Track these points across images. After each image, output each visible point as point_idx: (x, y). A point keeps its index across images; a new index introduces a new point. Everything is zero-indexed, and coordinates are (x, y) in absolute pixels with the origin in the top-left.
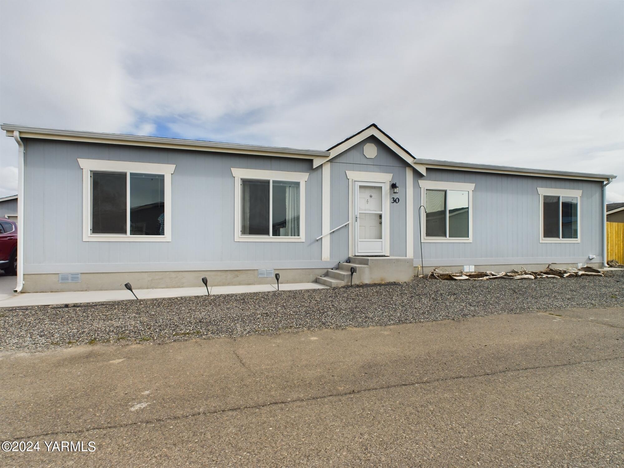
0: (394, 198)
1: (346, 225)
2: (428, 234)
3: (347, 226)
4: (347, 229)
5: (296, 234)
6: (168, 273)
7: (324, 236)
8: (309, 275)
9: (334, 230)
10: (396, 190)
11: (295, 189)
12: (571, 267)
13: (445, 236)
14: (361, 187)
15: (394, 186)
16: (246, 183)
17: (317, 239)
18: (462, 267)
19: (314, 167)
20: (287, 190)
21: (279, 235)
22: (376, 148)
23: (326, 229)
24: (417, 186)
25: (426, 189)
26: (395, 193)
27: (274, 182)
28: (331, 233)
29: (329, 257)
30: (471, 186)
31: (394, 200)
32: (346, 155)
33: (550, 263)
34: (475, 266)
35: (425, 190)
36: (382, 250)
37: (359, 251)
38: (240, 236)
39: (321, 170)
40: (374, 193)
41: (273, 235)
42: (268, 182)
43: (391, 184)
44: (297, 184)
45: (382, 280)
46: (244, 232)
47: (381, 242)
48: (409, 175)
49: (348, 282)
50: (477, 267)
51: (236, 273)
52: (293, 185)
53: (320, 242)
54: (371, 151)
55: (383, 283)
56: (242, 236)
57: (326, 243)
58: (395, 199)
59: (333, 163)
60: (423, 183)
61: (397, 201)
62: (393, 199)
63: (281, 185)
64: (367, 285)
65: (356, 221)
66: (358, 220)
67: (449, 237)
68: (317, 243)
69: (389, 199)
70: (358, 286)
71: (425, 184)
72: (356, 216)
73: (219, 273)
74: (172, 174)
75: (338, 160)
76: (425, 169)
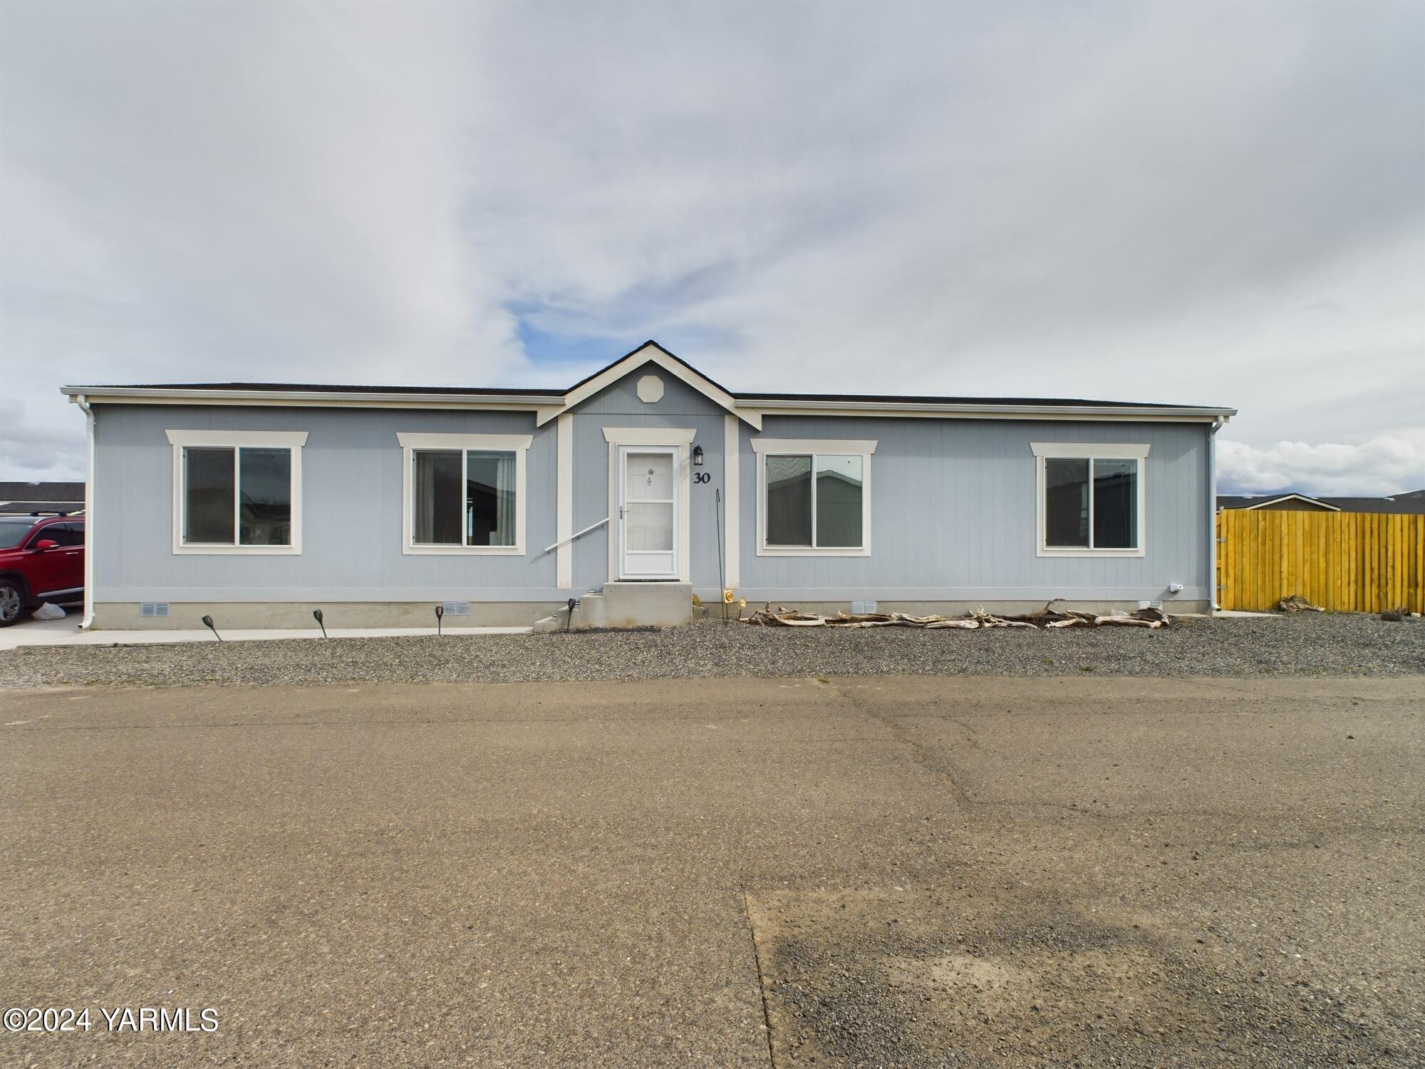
0: (699, 474)
1: (602, 526)
2: (772, 540)
3: (605, 527)
4: (605, 532)
5: (510, 541)
6: (296, 605)
7: (562, 545)
8: (533, 613)
9: (579, 534)
10: (699, 459)
11: (510, 463)
12: (1116, 609)
13: (810, 544)
14: (630, 456)
15: (697, 451)
16: (422, 457)
17: (547, 549)
18: (849, 604)
19: (539, 425)
20: (500, 465)
21: (488, 544)
22: (663, 384)
23: (565, 531)
24: (745, 449)
25: (767, 456)
26: (695, 464)
27: (469, 453)
28: (573, 540)
29: (571, 582)
30: (871, 445)
31: (698, 477)
32: (602, 399)
33: (1052, 599)
34: (878, 602)
35: (765, 457)
36: (672, 570)
37: (626, 572)
38: (412, 546)
39: (555, 428)
40: (659, 469)
41: (466, 544)
42: (460, 453)
43: (694, 448)
44: (512, 455)
45: (628, 622)
46: (420, 537)
47: (670, 556)
48: (731, 433)
49: (563, 624)
50: (883, 604)
51: (407, 607)
52: (507, 457)
53: (552, 555)
54: (650, 389)
55: (630, 627)
56: (414, 546)
57: (565, 556)
58: (701, 476)
59: (579, 415)
60: (756, 443)
61: (706, 480)
62: (697, 476)
63: (486, 457)
64: (597, 630)
65: (621, 518)
66: (625, 515)
67: (818, 546)
68: (547, 557)
69: (688, 477)
70: (578, 631)
71: (765, 446)
72: (621, 508)
73: (379, 607)
74: (303, 447)
75: (587, 410)
76: (760, 418)
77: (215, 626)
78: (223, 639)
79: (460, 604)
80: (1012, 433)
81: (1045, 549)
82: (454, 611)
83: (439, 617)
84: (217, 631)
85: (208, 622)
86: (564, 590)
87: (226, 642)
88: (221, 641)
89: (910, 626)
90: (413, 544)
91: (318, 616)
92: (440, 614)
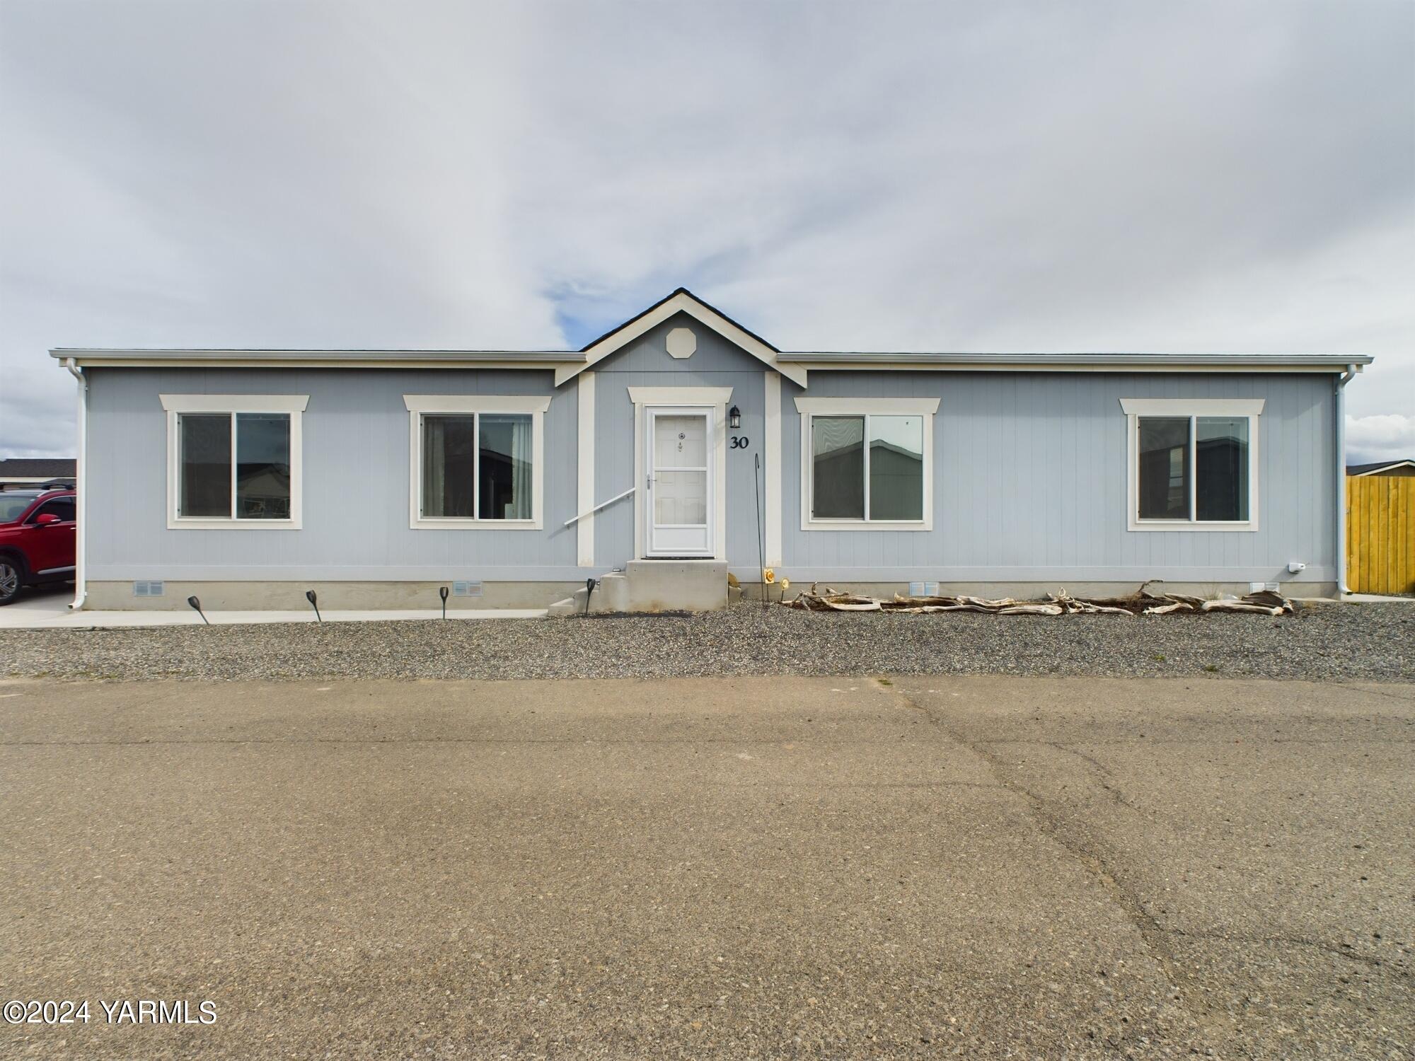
0: (736, 438)
1: (628, 496)
2: (819, 512)
3: (631, 498)
4: (631, 503)
5: (527, 515)
6: (297, 584)
7: (585, 517)
8: (552, 594)
9: (601, 506)
10: (736, 422)
11: (522, 429)
12: (1224, 591)
13: (862, 516)
14: (657, 418)
15: (734, 413)
16: (430, 421)
17: (566, 523)
18: (907, 585)
19: (557, 384)
20: (515, 430)
21: (504, 518)
22: (695, 336)
23: (587, 503)
24: (789, 410)
25: (813, 417)
26: (732, 427)
27: (482, 416)
28: (596, 513)
29: (593, 558)
30: (933, 404)
31: (735, 442)
32: (628, 355)
33: (1147, 580)
34: (940, 582)
35: (811, 418)
36: (706, 546)
37: (655, 549)
38: (419, 519)
39: (576, 387)
40: (691, 432)
41: (481, 516)
42: (471, 417)
43: (730, 409)
44: (528, 419)
45: (655, 606)
46: (428, 510)
47: (703, 531)
48: (773, 390)
49: (581, 608)
50: (946, 585)
51: (413, 586)
52: (522, 421)
53: (573, 529)
54: (681, 343)
55: (657, 611)
56: (422, 520)
57: (587, 532)
58: (738, 441)
59: (602, 374)
60: (801, 402)
61: (744, 444)
62: (733, 440)
63: (500, 421)
64: (619, 615)
65: (649, 488)
66: (653, 485)
67: (871, 518)
68: (567, 531)
69: (724, 441)
70: (599, 616)
71: (809, 406)
72: (648, 477)
73: (384, 586)
74: (303, 412)
75: (614, 366)
76: (806, 372)
77: (201, 607)
78: (210, 622)
79: (471, 584)
80: (1099, 387)
81: (1138, 522)
82: (465, 590)
83: (444, 599)
84: (203, 612)
85: (194, 604)
86: (584, 568)
87: (212, 626)
88: (208, 624)
89: (980, 612)
90: (421, 518)
91: (312, 597)
92: (445, 595)
